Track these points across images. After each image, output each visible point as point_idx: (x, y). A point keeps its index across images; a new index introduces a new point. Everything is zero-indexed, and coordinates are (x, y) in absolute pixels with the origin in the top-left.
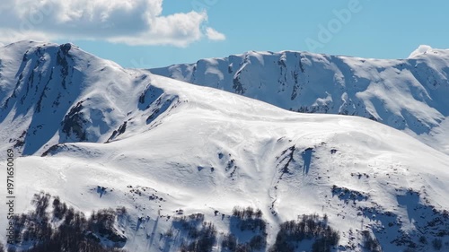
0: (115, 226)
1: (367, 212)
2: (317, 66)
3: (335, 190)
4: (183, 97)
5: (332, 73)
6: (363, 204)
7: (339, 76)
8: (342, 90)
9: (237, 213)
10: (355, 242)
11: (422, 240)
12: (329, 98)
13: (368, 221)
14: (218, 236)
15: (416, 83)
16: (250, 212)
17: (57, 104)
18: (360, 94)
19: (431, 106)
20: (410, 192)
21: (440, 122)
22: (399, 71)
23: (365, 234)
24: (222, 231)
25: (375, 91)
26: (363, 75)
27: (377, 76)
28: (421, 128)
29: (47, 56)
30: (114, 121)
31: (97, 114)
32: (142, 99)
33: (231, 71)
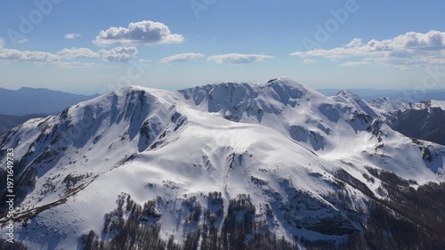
0: (156, 209)
1: (267, 192)
2: (240, 87)
3: (253, 179)
4: (189, 119)
5: (245, 90)
6: (265, 187)
7: (248, 91)
8: (249, 97)
9: (210, 194)
10: (263, 211)
11: (291, 207)
12: (244, 101)
13: (268, 198)
14: (202, 209)
15: (275, 92)
16: (216, 193)
17: (139, 119)
18: (255, 99)
19: (280, 102)
20: (285, 180)
21: (283, 108)
22: (268, 88)
23: (267, 206)
24: (204, 206)
25: (260, 97)
26: (256, 91)
27: (261, 91)
28: (277, 112)
29: (136, 95)
30: (161, 129)
31: (154, 126)
32: (173, 118)
33: (208, 91)
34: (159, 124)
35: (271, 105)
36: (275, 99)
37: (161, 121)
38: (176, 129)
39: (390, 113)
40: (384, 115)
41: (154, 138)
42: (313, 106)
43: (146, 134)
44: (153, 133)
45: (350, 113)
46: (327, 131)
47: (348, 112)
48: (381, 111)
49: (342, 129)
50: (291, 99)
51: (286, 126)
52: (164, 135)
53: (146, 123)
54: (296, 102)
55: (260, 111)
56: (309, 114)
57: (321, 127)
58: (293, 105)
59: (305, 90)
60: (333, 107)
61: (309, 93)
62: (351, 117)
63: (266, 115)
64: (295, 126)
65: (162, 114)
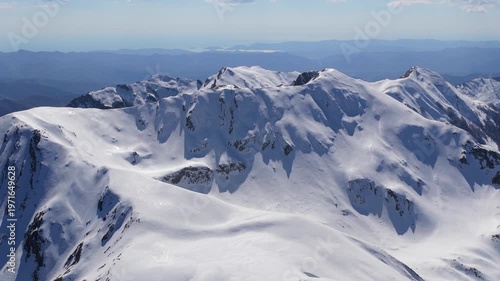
2: (248, 100)
5: (257, 105)
7: (263, 107)
8: (266, 121)
12: (257, 129)
15: (316, 106)
17: (24, 207)
18: (278, 123)
19: (327, 125)
21: (333, 140)
22: (302, 96)
25: (288, 118)
26: (279, 104)
27: (289, 103)
28: (322, 149)
29: (22, 142)
30: (73, 238)
31: (56, 228)
32: (100, 205)
33: (184, 109)
34: (69, 222)
35: (309, 135)
36: (317, 120)
37: (73, 213)
38: (106, 239)
39: (491, 105)
40: (482, 109)
41: (54, 264)
42: (388, 131)
43: (37, 250)
44: (51, 250)
45: (458, 146)
46: (418, 187)
47: (453, 143)
48: (477, 102)
49: (445, 179)
50: (346, 119)
51: (340, 179)
52: (77, 256)
53: (38, 223)
54: (355, 124)
55: (288, 149)
56: (382, 150)
57: (406, 179)
58: (351, 129)
59: (371, 97)
60: (425, 133)
61: (379, 103)
62: (461, 153)
63: (300, 157)
64: (357, 181)
65: (77, 195)
